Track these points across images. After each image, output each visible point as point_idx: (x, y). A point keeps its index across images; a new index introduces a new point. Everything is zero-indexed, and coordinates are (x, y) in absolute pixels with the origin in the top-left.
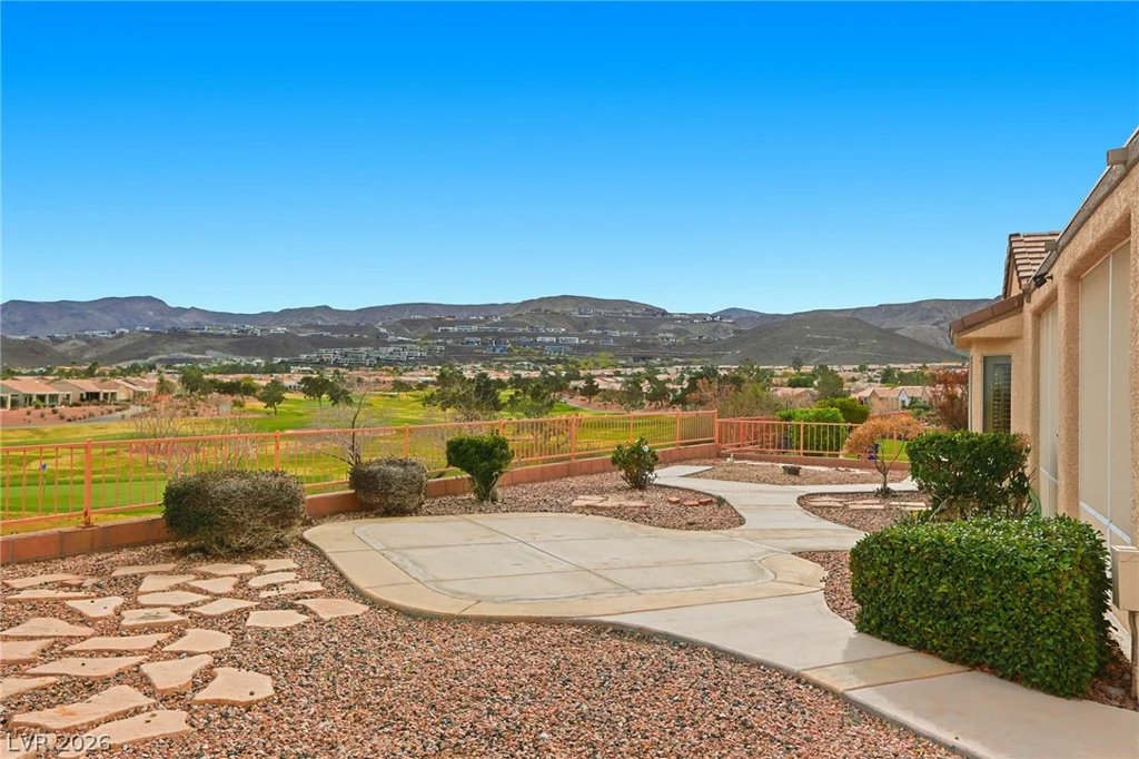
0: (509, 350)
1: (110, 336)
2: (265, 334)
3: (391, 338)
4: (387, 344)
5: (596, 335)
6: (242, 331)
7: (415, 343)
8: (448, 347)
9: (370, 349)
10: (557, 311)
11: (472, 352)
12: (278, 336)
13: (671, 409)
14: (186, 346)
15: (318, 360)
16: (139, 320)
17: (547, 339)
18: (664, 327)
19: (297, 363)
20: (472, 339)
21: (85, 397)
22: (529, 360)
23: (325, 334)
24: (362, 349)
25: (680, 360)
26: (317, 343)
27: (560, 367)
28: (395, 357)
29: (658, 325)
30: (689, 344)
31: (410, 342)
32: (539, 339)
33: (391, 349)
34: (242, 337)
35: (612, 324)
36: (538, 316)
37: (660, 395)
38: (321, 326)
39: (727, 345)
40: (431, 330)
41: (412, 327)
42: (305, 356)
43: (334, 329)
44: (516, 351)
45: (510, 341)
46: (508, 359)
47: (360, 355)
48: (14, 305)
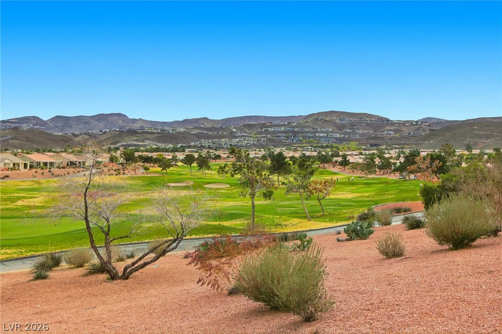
0: (301, 140)
1: (100, 133)
2: (174, 132)
3: (239, 134)
4: (236, 137)
5: (349, 132)
6: (163, 130)
7: (251, 137)
8: (269, 139)
9: (227, 140)
10: (327, 119)
11: (280, 142)
12: (180, 133)
13: (392, 174)
14: (135, 138)
15: (200, 145)
16: (115, 125)
17: (322, 135)
18: (388, 128)
19: (189, 147)
20: (280, 135)
21: (69, 164)
22: (312, 146)
23: (204, 132)
24: (223, 140)
25: (397, 146)
27: (328, 150)
28: (239, 144)
29: (384, 127)
30: (403, 137)
31: (248, 136)
32: (317, 135)
33: (238, 140)
34: (162, 133)
35: (357, 127)
36: (317, 122)
37: (386, 165)
38: (202, 128)
39: (425, 138)
40: (259, 130)
41: (249, 128)
42: (193, 143)
43: (208, 129)
44: (304, 141)
45: (301, 136)
46: (300, 145)
47: (221, 143)
48: (58, 118)
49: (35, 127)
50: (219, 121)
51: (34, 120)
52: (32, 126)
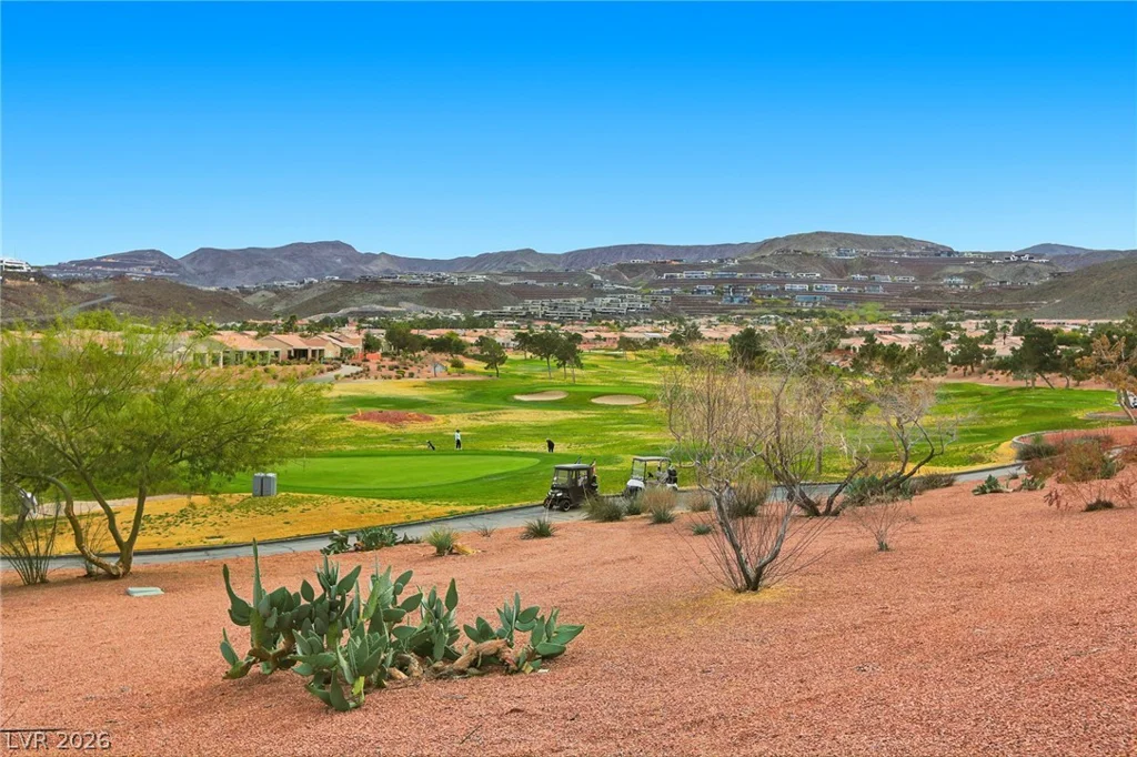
0: (750, 300)
1: (299, 286)
2: (463, 282)
3: (607, 286)
4: (602, 294)
5: (861, 281)
6: (438, 280)
7: (636, 292)
8: (677, 298)
9: (583, 299)
10: (808, 251)
11: (704, 303)
12: (476, 285)
13: (986, 377)
14: (378, 297)
15: (524, 313)
16: (328, 269)
17: (798, 287)
18: (951, 269)
19: (501, 316)
20: (703, 287)
21: (292, 354)
22: (776, 313)
23: (530, 282)
24: (574, 300)
25: (974, 312)
26: (521, 293)
27: (815, 321)
28: (613, 309)
29: (942, 267)
30: (987, 292)
31: (631, 292)
32: (787, 287)
33: (608, 300)
34: (437, 286)
35: (878, 268)
36: (786, 258)
37: (971, 355)
38: (524, 273)
39: (1041, 293)
40: (654, 276)
41: (632, 273)
42: (509, 308)
43: (540, 276)
44: (760, 301)
45: (752, 290)
46: (748, 311)
47: (572, 307)
48: (204, 254)
49: (157, 273)
50: (559, 256)
51: (153, 258)
52: (149, 272)
